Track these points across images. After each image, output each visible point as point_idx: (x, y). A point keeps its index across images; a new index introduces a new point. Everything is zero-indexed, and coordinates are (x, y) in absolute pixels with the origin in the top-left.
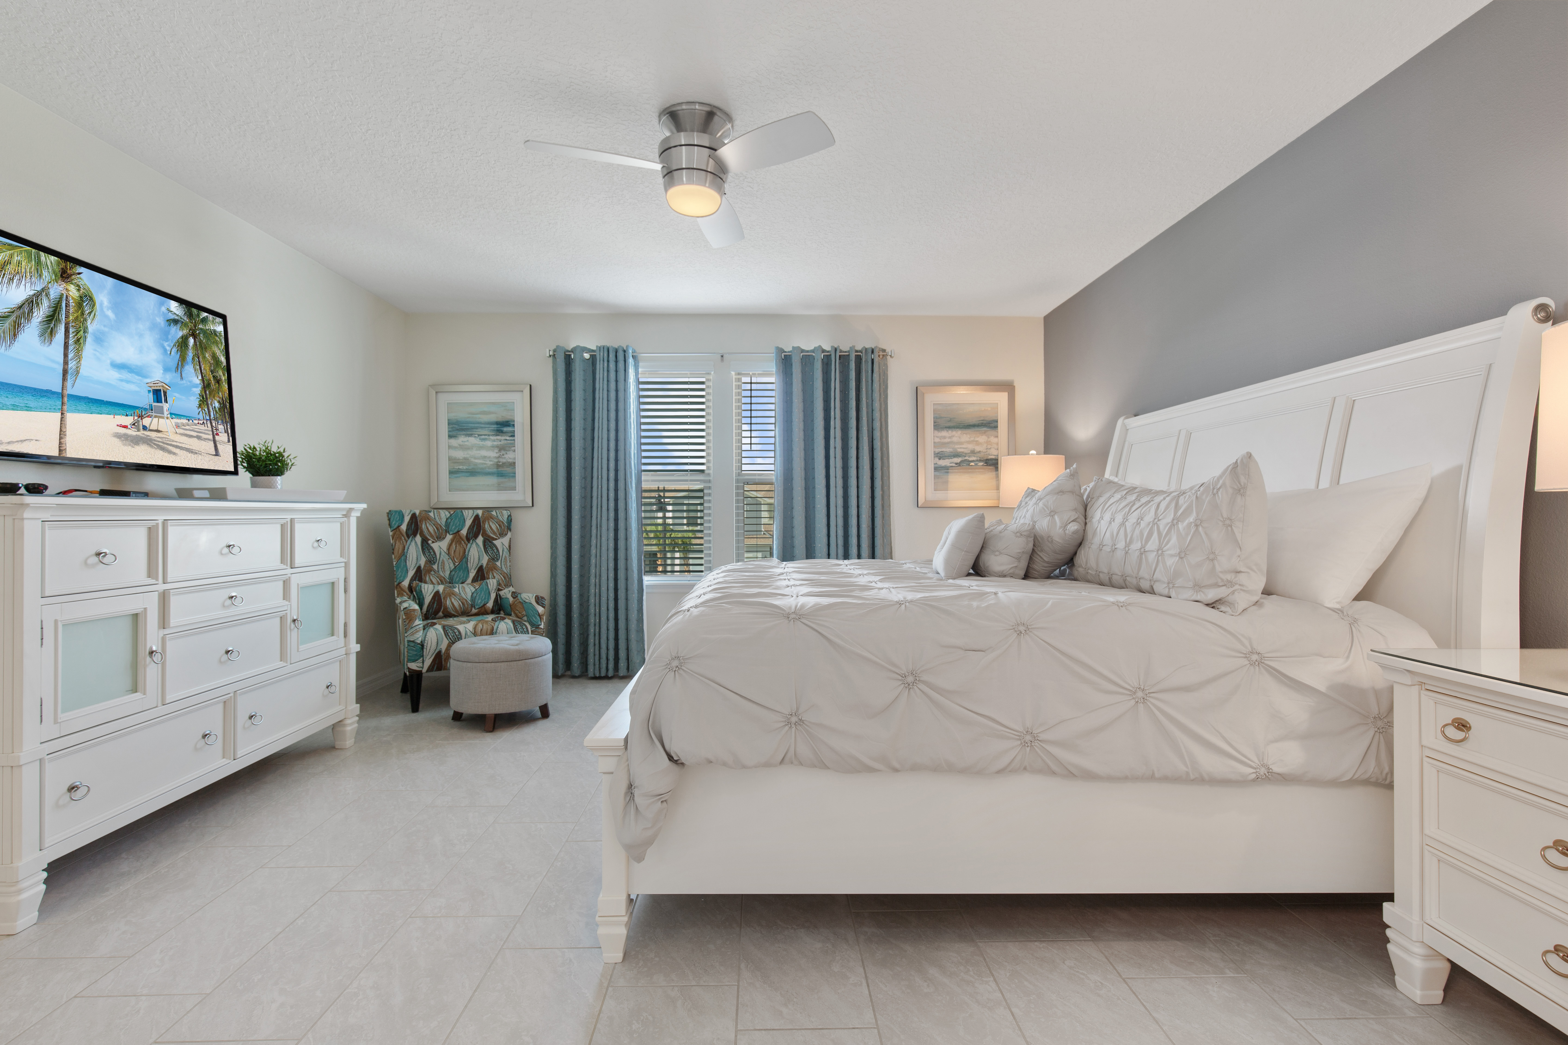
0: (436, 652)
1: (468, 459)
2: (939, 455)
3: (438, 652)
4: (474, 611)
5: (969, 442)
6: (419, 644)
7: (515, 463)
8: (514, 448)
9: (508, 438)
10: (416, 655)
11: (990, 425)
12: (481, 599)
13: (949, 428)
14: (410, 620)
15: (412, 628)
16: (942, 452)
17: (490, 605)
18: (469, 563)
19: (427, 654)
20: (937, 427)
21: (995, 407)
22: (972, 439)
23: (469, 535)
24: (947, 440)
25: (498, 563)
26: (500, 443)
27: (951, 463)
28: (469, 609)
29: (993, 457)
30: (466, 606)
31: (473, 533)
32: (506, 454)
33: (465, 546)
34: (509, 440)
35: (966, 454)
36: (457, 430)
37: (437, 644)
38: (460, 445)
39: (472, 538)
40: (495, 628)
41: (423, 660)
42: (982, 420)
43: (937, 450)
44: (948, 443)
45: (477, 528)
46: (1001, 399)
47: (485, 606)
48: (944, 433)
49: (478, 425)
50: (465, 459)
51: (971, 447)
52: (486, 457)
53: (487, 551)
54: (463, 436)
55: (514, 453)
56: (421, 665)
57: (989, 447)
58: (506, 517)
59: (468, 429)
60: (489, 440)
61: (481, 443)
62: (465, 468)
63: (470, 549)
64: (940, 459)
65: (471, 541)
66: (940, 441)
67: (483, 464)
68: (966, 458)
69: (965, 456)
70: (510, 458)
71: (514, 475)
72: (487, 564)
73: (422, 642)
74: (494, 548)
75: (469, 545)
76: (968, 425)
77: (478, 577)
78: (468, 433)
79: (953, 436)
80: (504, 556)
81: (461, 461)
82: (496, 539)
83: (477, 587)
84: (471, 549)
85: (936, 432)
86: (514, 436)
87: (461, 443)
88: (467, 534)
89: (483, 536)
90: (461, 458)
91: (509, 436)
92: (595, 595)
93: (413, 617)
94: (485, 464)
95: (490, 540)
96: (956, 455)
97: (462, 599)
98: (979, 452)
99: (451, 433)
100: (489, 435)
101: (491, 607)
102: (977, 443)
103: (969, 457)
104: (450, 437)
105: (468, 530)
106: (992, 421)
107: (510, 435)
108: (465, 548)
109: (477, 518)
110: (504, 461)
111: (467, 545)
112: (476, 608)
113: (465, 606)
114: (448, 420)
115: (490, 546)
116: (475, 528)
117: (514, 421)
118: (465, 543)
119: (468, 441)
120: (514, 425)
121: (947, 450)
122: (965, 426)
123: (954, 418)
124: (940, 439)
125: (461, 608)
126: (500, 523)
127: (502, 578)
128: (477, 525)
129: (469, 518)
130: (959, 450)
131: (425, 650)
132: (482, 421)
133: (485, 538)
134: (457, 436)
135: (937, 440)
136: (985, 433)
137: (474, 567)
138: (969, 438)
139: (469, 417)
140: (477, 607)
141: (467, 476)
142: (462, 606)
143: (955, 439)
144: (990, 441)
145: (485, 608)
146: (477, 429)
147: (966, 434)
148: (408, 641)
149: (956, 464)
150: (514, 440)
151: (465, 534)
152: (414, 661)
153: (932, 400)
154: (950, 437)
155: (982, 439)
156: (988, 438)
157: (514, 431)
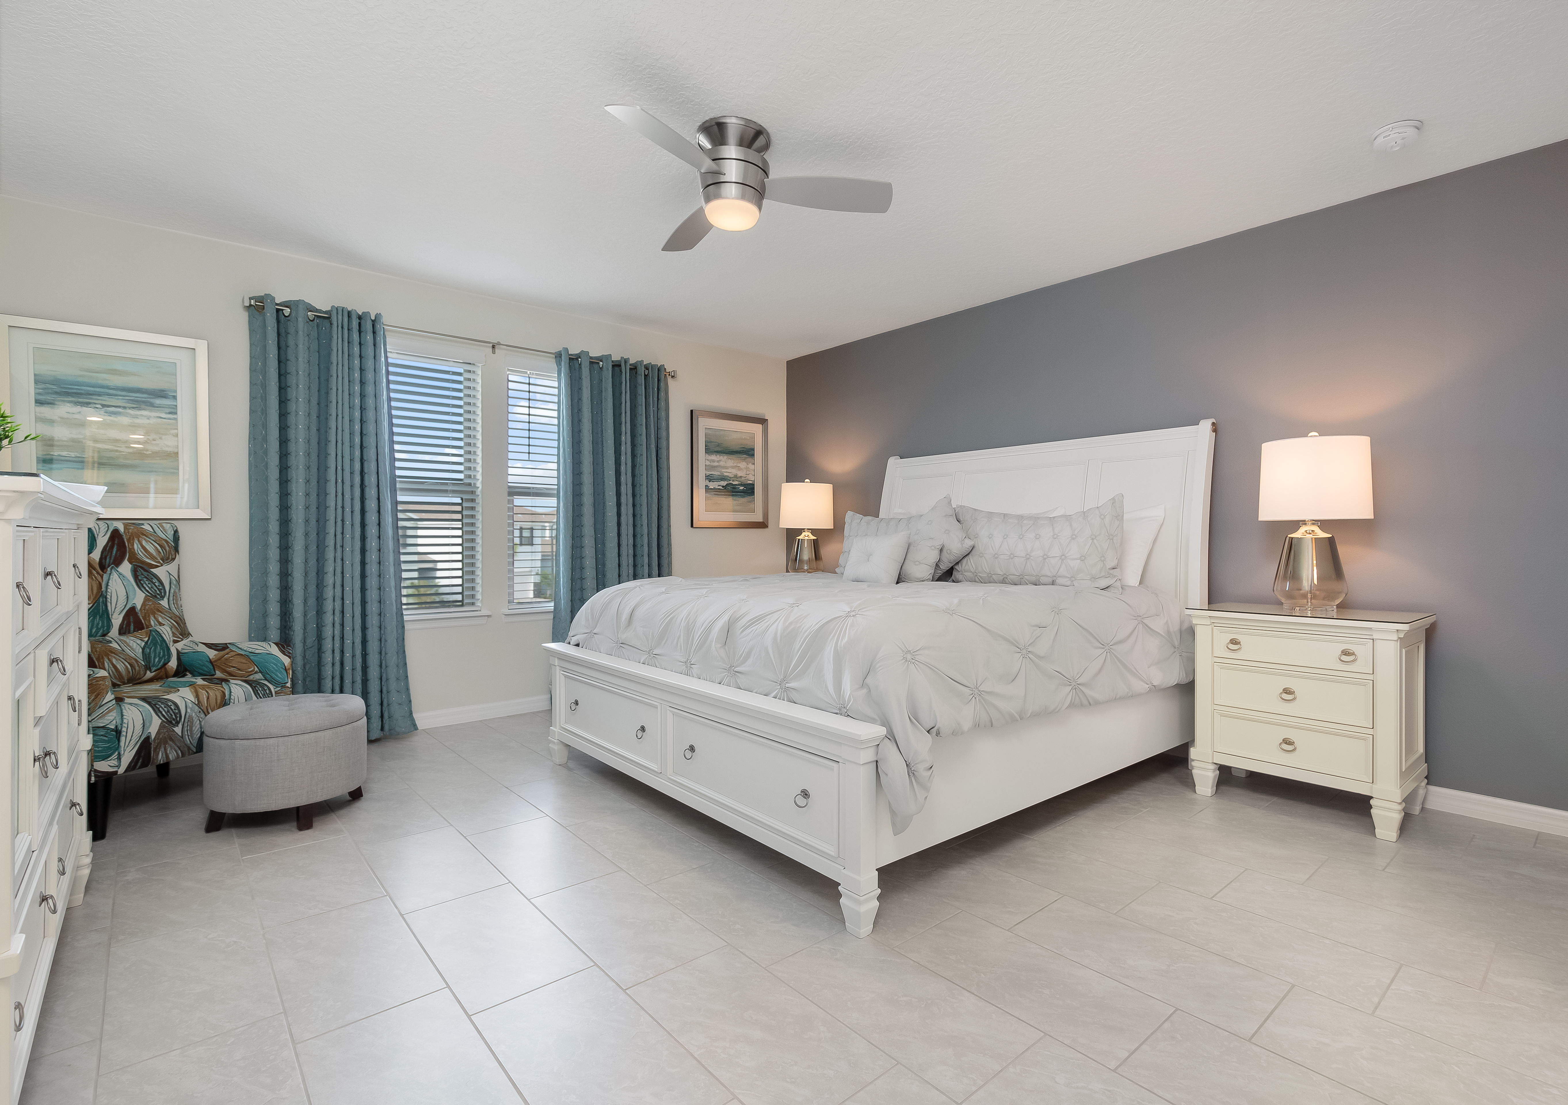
0: (142, 739)
1: (81, 442)
2: (709, 477)
3: (145, 739)
4: (149, 675)
5: (733, 467)
6: (112, 730)
7: (178, 453)
8: (175, 431)
9: (163, 415)
10: (108, 748)
11: (748, 452)
12: (159, 656)
13: (718, 452)
14: (98, 695)
15: (101, 706)
16: (711, 474)
17: (173, 664)
18: (109, 604)
19: (127, 744)
20: (708, 451)
21: (753, 437)
22: (735, 464)
23: (104, 561)
24: (716, 464)
25: (164, 603)
26: (147, 421)
27: (719, 486)
28: (142, 672)
29: (751, 482)
30: (137, 668)
31: (110, 558)
32: (161, 438)
33: (99, 578)
34: (165, 418)
35: (730, 478)
36: (56, 393)
37: (144, 726)
38: (61, 418)
39: (109, 566)
40: (227, 693)
41: (119, 754)
42: (743, 448)
43: (708, 473)
44: (716, 467)
45: (117, 550)
46: (757, 428)
47: (167, 666)
48: (714, 457)
49: (102, 390)
50: (73, 440)
51: (734, 472)
52: (120, 440)
53: (142, 585)
54: (68, 404)
55: (176, 439)
56: (116, 763)
57: (748, 473)
58: (170, 533)
59: (81, 394)
60: (126, 415)
61: (109, 418)
62: (73, 454)
63: (108, 582)
64: (710, 482)
65: (109, 569)
66: (710, 464)
67: (112, 451)
68: (730, 482)
69: (730, 480)
70: (168, 446)
71: (175, 471)
72: (144, 604)
73: (116, 726)
74: (155, 580)
75: (105, 576)
76: (732, 451)
77: (128, 625)
78: (81, 400)
79: (720, 461)
80: (172, 591)
81: (65, 443)
82: (157, 567)
83: (146, 639)
84: (110, 581)
85: (707, 455)
86: (176, 413)
87: (66, 416)
88: (101, 559)
89: (130, 562)
90: (65, 439)
91: (166, 413)
92: (333, 638)
93: (103, 689)
94: (117, 451)
95: (146, 568)
96: (723, 478)
97: (128, 659)
98: (741, 477)
99: (40, 397)
100: (125, 408)
101: (175, 667)
102: (739, 469)
103: (733, 481)
104: (39, 402)
105: (102, 552)
106: (750, 449)
107: (168, 410)
108: (101, 581)
109: (115, 534)
110: (156, 449)
111: (102, 577)
112: (153, 671)
113: (135, 669)
114: (35, 375)
115: (146, 577)
116: (115, 550)
117: (176, 391)
118: (98, 573)
119: (80, 412)
120: (175, 398)
121: (716, 473)
122: (730, 451)
123: (722, 444)
124: (710, 462)
125: (129, 672)
126: (161, 543)
127: (173, 624)
128: (118, 545)
129: (101, 534)
130: (726, 474)
131: (123, 739)
132: (111, 384)
133: (134, 565)
134: (56, 403)
135: (708, 463)
136: (745, 460)
137: (118, 610)
138: (733, 463)
139: (81, 376)
140: (154, 669)
141: (78, 469)
142: (130, 670)
143: (722, 464)
144: (749, 468)
145: (166, 669)
146: (99, 395)
147: (730, 459)
148: (93, 727)
149: (723, 487)
150: (176, 419)
151: (98, 560)
152: (105, 758)
153: (704, 424)
154: (718, 461)
155: (743, 465)
156: (747, 464)
157: (176, 406)
